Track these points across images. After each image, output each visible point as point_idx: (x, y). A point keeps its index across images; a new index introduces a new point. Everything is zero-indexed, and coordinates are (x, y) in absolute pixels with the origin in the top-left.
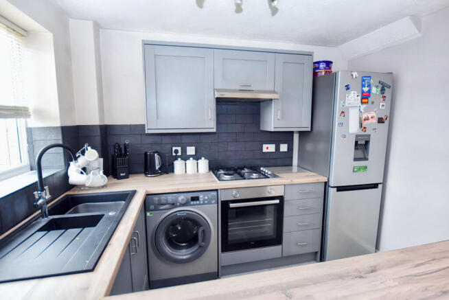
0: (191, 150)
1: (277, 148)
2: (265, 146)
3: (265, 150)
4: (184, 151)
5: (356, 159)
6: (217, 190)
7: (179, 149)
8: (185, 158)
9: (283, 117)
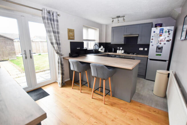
0: (121, 48)
1: (144, 49)
2: (140, 48)
3: (140, 49)
4: (120, 48)
5: (156, 52)
6: (120, 55)
7: (119, 48)
8: (119, 50)
9: (141, 41)
